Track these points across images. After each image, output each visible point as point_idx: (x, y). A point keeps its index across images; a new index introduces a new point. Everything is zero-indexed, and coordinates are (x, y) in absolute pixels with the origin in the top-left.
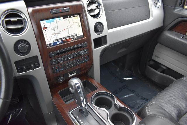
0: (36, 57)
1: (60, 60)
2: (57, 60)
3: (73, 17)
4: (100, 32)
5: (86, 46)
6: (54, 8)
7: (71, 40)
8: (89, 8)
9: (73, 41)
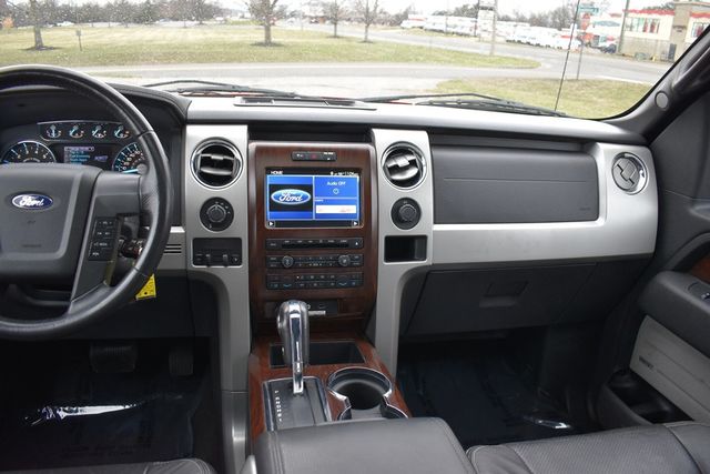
0: (239, 241)
1: (287, 260)
2: (279, 260)
3: (343, 174)
5: (358, 248)
6: (300, 149)
8: (391, 164)
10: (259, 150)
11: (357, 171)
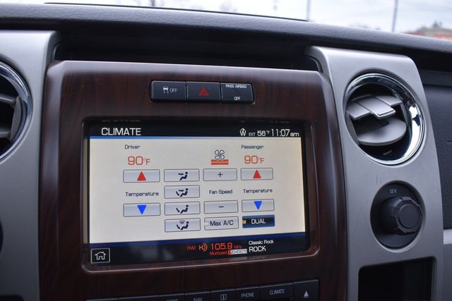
3: (267, 135)
4: (401, 233)
7: (234, 252)
8: (359, 112)
9: (245, 261)
10: (72, 82)
11: (298, 127)
